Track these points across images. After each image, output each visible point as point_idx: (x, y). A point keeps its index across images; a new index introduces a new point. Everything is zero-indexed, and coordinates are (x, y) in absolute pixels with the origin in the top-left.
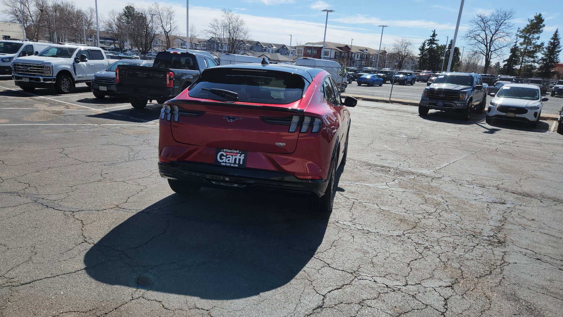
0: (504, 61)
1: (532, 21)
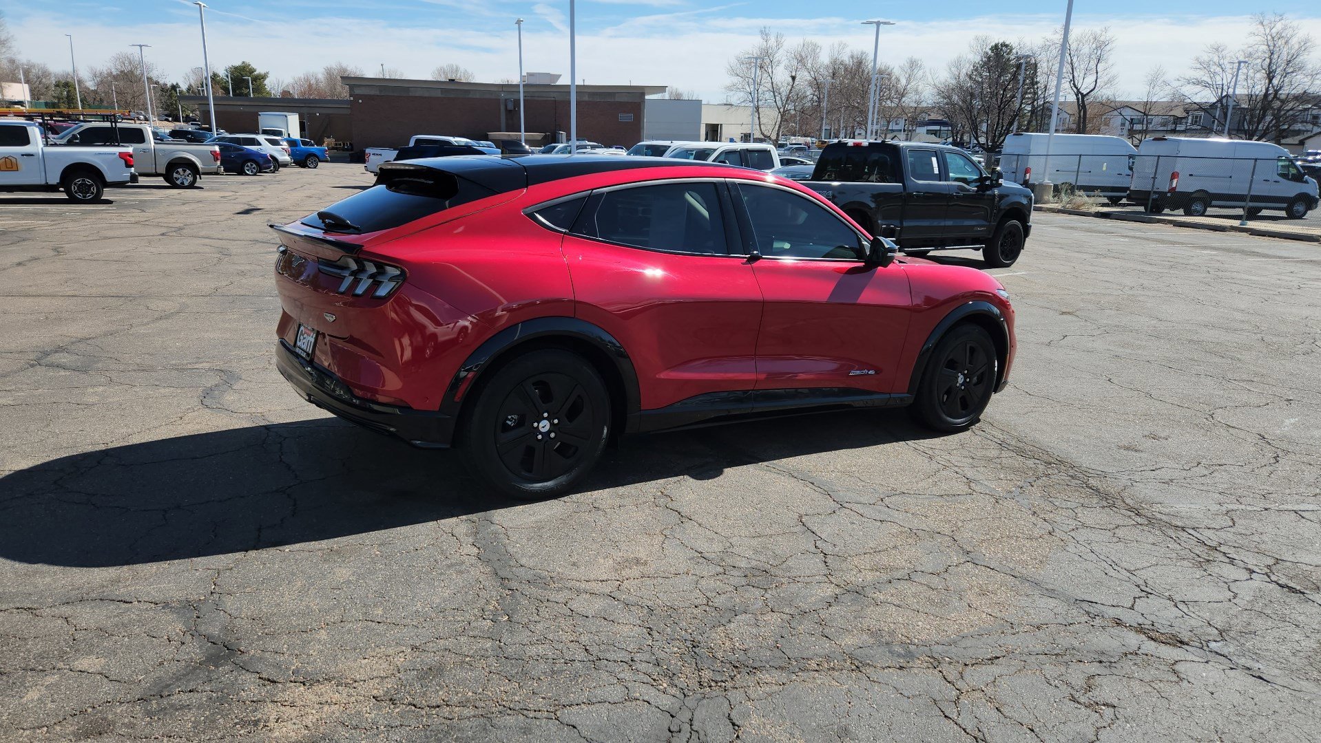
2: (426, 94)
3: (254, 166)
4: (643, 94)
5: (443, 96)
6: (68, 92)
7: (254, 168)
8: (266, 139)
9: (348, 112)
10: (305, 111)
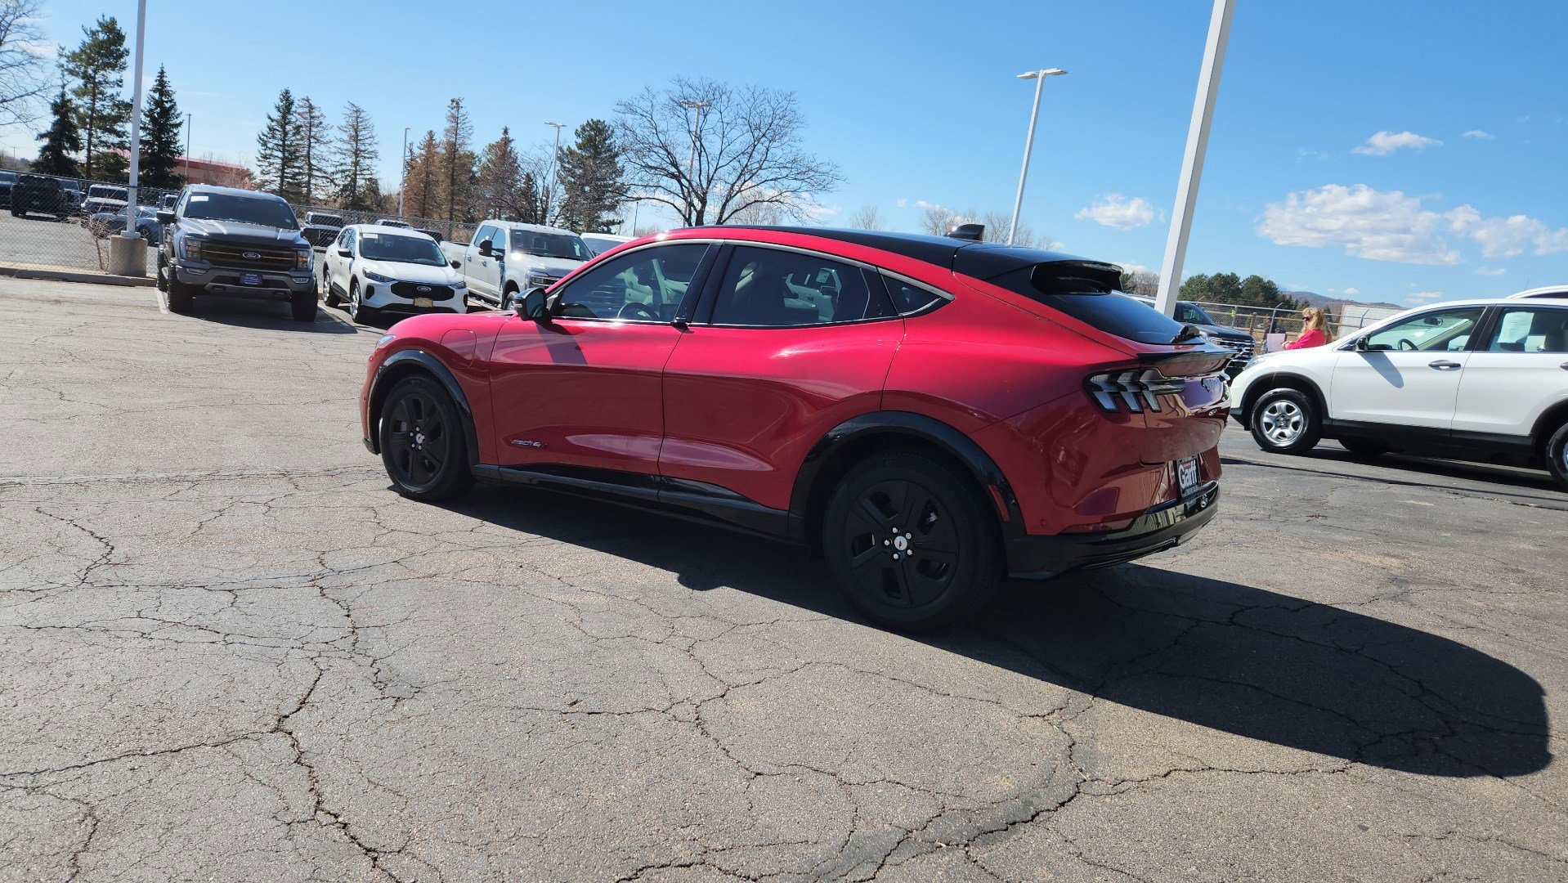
0: (42, 136)
1: (94, 33)
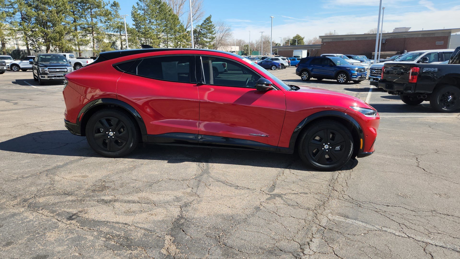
2: (350, 40)
3: (275, 67)
4: (450, 33)
5: (356, 40)
6: (247, 48)
7: (275, 68)
8: (282, 58)
9: (320, 48)
10: (310, 49)
